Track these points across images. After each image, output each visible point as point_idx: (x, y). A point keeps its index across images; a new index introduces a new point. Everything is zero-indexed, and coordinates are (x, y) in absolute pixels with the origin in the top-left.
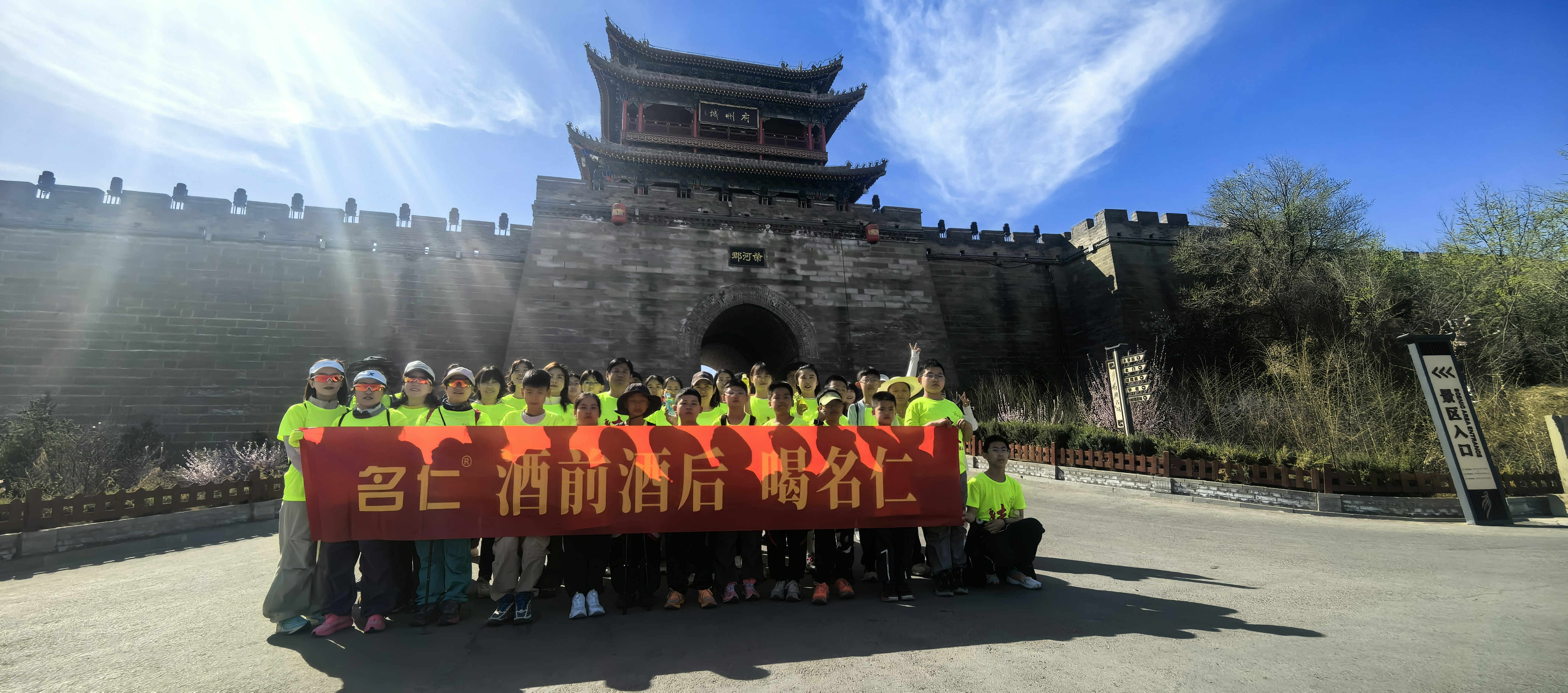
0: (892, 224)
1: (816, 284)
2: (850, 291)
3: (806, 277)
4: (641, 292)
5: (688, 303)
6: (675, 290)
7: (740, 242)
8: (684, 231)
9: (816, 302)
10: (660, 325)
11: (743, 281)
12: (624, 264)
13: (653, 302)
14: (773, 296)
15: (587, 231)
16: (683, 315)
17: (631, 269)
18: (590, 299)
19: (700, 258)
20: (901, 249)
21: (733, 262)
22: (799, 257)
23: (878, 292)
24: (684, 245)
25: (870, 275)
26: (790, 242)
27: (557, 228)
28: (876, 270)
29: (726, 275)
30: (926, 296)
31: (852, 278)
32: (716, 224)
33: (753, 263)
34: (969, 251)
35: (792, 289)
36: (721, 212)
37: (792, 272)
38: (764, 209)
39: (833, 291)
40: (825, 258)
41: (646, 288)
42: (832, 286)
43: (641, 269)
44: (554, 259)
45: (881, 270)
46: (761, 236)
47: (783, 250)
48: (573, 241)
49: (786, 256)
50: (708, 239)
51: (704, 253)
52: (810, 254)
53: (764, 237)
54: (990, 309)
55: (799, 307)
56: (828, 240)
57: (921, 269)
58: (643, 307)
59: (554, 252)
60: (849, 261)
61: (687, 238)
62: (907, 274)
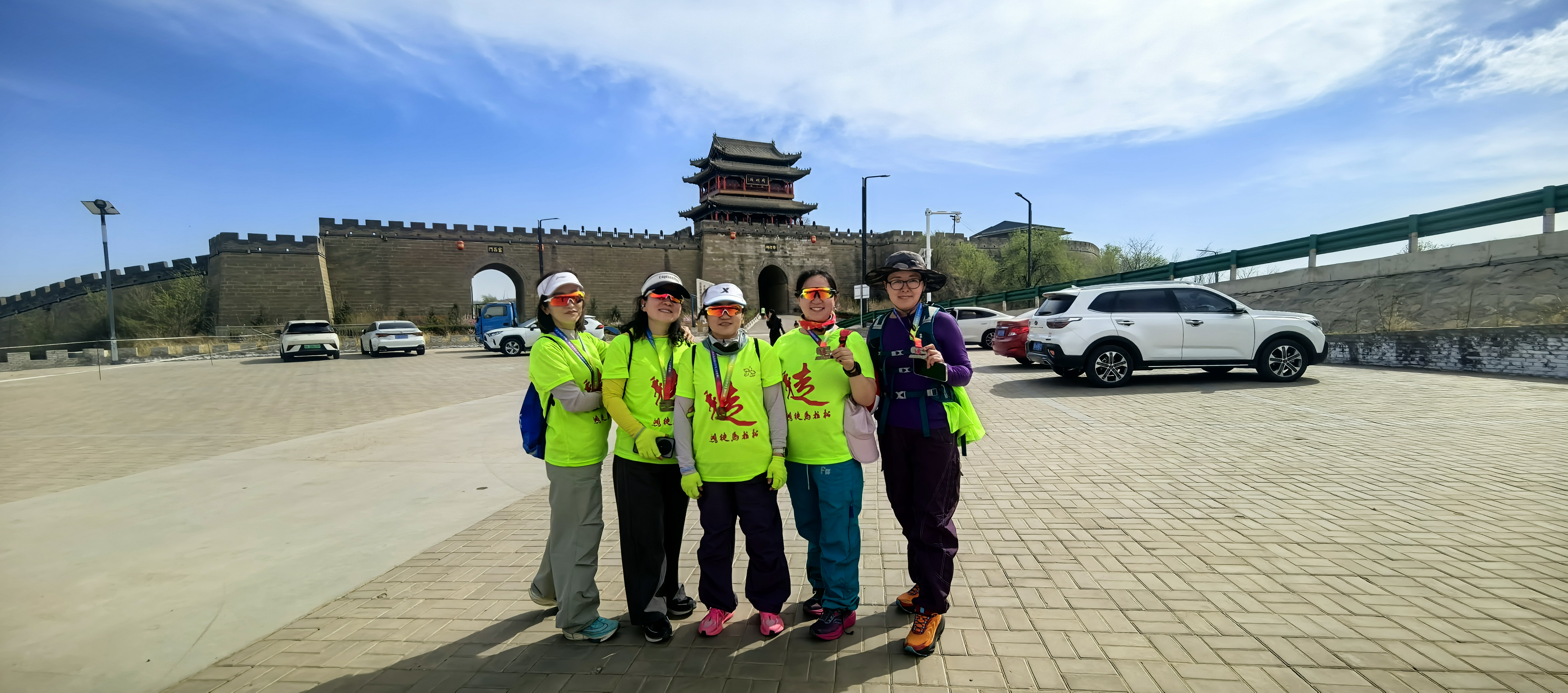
0: (820, 233)
1: (793, 257)
2: (805, 259)
3: (790, 254)
4: (739, 262)
5: (754, 266)
6: (749, 260)
7: (769, 242)
8: (750, 238)
9: (793, 264)
10: (745, 273)
11: (770, 257)
12: (733, 251)
13: (742, 265)
14: (779, 262)
15: (720, 240)
16: (752, 269)
17: (735, 253)
18: (724, 265)
19: (756, 248)
20: (822, 243)
21: (767, 250)
22: (788, 247)
23: (814, 260)
24: (751, 244)
25: (811, 253)
26: (785, 241)
27: (711, 239)
28: (813, 251)
29: (765, 254)
30: (830, 261)
31: (805, 255)
32: (761, 235)
33: (773, 250)
34: (846, 241)
35: (786, 259)
36: (763, 231)
37: (786, 253)
38: (776, 229)
39: (799, 259)
40: (796, 247)
41: (740, 260)
42: (798, 258)
43: (738, 253)
44: (712, 251)
45: (815, 251)
46: (775, 239)
47: (783, 244)
48: (716, 244)
49: (784, 246)
50: (758, 241)
51: (757, 246)
52: (791, 246)
53: (777, 240)
54: (852, 264)
55: (788, 266)
56: (798, 240)
57: (829, 250)
58: (740, 267)
59: (711, 248)
60: (804, 248)
61: (751, 241)
62: (824, 252)
